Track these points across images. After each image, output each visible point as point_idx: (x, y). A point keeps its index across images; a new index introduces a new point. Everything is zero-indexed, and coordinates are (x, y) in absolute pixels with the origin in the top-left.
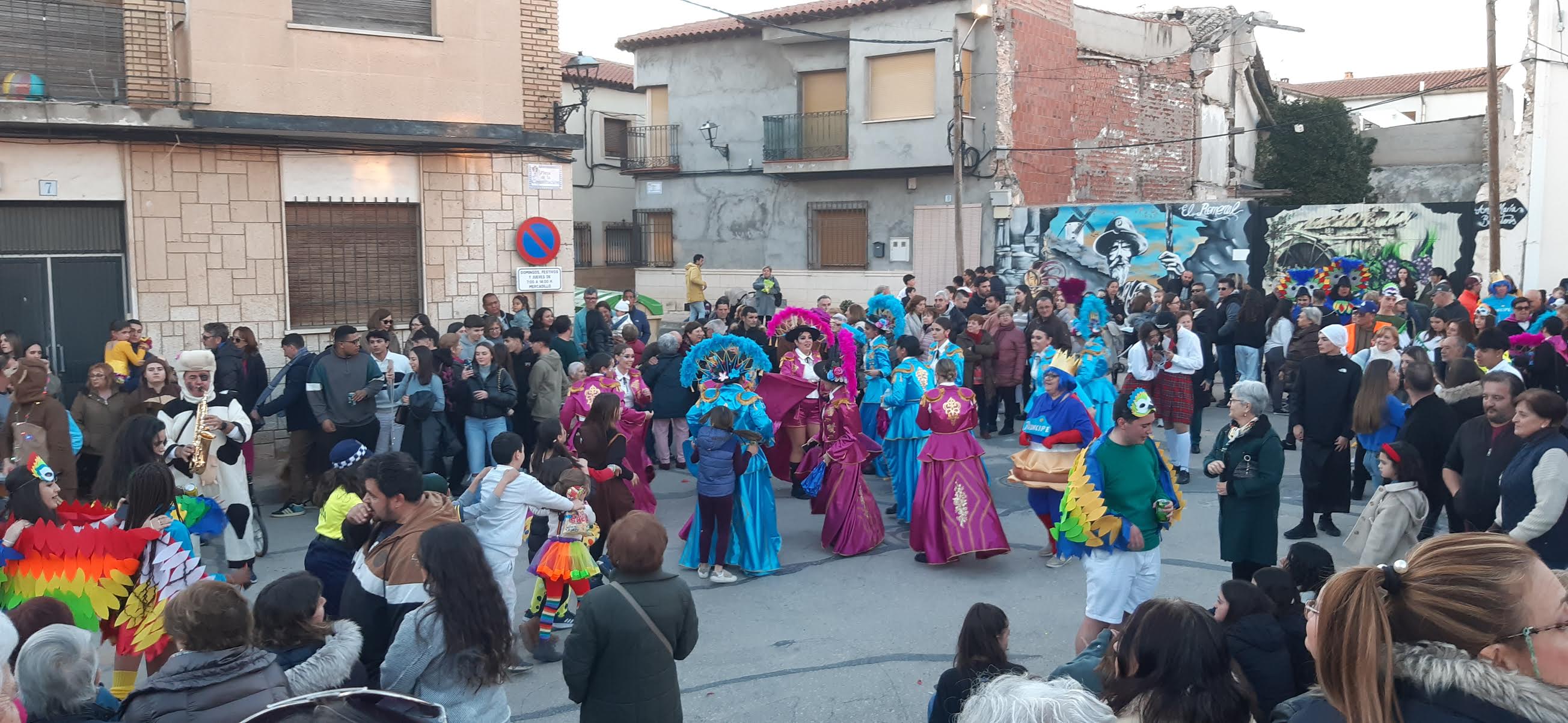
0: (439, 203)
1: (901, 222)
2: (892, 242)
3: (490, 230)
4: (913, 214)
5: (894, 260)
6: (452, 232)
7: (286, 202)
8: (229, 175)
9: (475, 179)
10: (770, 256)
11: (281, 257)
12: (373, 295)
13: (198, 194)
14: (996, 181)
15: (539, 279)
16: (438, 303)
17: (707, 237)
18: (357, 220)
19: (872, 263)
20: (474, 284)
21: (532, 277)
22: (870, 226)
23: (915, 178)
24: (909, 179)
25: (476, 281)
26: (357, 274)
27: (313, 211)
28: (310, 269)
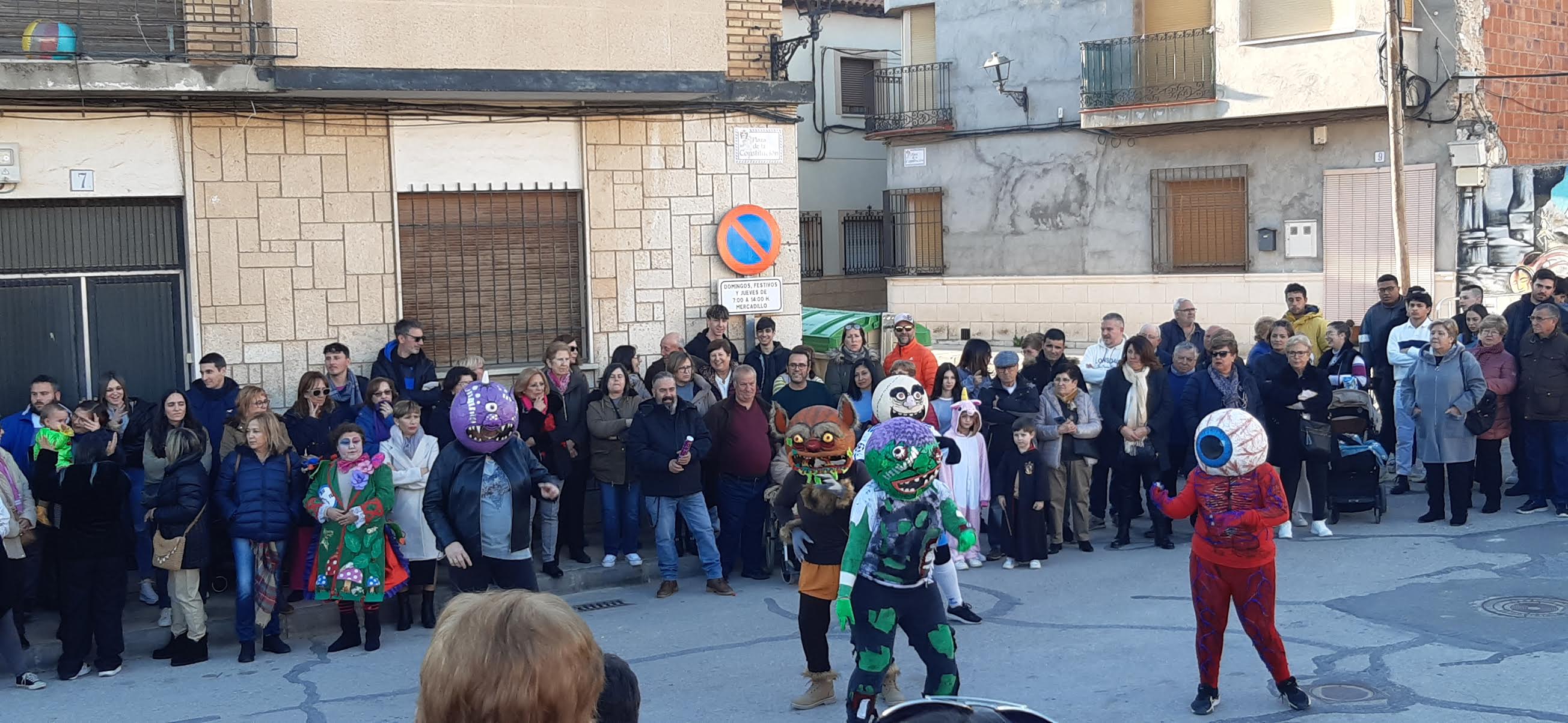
0: (609, 190)
1: (1303, 196)
2: (1288, 227)
3: (681, 226)
4: (1323, 183)
5: (1291, 255)
6: (627, 230)
7: (399, 194)
8: (323, 157)
9: (659, 152)
10: (1093, 253)
11: (393, 271)
12: (519, 323)
13: (281, 185)
14: (1458, 128)
15: (750, 297)
16: (608, 333)
17: (995, 228)
18: (496, 217)
19: (1256, 262)
20: (658, 305)
21: (740, 293)
22: (1251, 203)
23: (1324, 128)
24: (1315, 129)
25: (662, 300)
26: (497, 293)
27: (436, 205)
28: (432, 288)
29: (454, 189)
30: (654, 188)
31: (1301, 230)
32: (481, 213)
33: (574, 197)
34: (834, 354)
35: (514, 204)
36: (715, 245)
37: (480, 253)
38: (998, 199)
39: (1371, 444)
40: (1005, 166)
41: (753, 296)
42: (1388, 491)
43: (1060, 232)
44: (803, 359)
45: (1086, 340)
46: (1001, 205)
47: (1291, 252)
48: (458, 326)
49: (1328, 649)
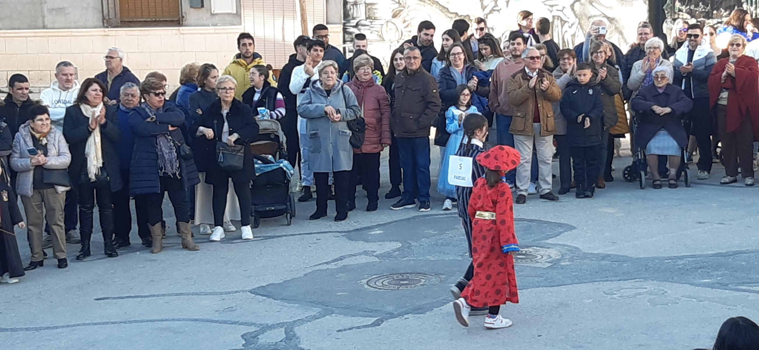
5: (216, 12)
19: (187, 17)
39: (282, 162)
42: (296, 199)
49: (253, 327)
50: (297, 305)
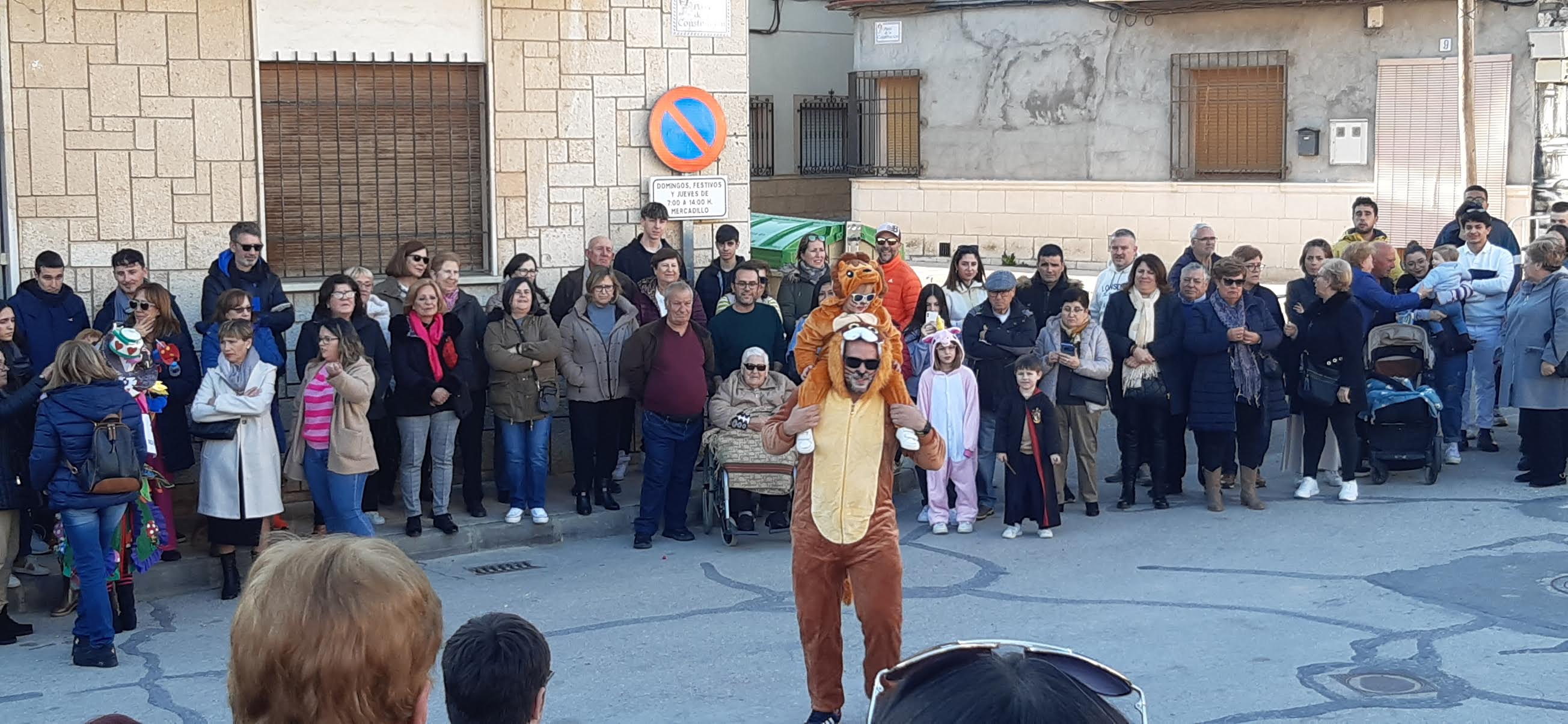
0: (519, 64)
2: (1334, 127)
3: (604, 110)
4: (1377, 76)
5: (1336, 162)
6: (540, 114)
7: (261, 63)
8: (169, 15)
9: (580, 19)
10: (1100, 154)
11: (253, 157)
12: (406, 224)
13: (116, 49)
14: (1540, 11)
15: (688, 199)
16: (515, 239)
17: (983, 122)
18: (379, 93)
19: (1294, 168)
20: (576, 206)
21: (676, 194)
22: (1290, 97)
23: (1381, 7)
24: (1369, 10)
25: (581, 200)
26: (381, 187)
27: (308, 77)
28: (300, 179)
29: (330, 59)
30: (573, 63)
31: (1349, 132)
32: (362, 88)
33: (476, 71)
34: (788, 270)
35: (401, 78)
36: (647, 135)
37: (360, 137)
38: (987, 85)
39: (1424, 390)
40: (997, 46)
41: (692, 198)
43: (1062, 128)
44: (751, 276)
45: (1089, 259)
46: (991, 93)
47: (1336, 159)
48: (330, 226)
49: (1369, 632)
50: (1438, 606)
